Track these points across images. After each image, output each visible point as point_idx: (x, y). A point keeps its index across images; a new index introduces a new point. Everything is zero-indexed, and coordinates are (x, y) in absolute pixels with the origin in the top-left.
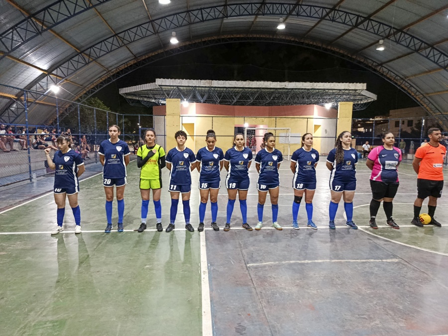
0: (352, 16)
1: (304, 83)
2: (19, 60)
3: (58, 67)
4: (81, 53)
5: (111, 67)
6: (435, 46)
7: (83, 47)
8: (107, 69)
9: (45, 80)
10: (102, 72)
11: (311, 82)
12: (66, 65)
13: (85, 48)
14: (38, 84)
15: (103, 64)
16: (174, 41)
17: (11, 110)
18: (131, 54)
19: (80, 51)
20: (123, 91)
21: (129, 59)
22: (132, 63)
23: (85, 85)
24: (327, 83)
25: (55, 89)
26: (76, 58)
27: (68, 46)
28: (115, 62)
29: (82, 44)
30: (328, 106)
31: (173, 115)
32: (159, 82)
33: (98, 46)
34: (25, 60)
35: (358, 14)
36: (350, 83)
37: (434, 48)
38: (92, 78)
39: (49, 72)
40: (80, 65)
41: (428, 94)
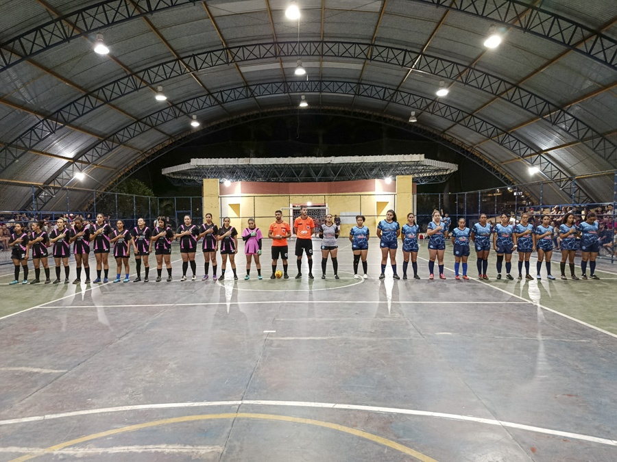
0: (378, 89)
1: (352, 157)
2: (43, 153)
3: (84, 155)
4: (104, 140)
5: (145, 148)
6: (474, 114)
7: (106, 134)
8: (142, 151)
9: (71, 167)
10: (136, 154)
11: (360, 155)
12: (90, 152)
13: (110, 135)
14: (64, 172)
15: (135, 147)
16: (195, 124)
17: (40, 199)
18: (163, 136)
19: (104, 138)
20: (166, 171)
21: (163, 140)
22: (167, 143)
23: (120, 168)
24: (378, 156)
25: (80, 176)
26: (100, 146)
27: (89, 136)
28: (149, 143)
29: (106, 132)
30: (388, 180)
31: (211, 195)
32: (195, 162)
33: (121, 133)
34: (48, 152)
35: (385, 86)
36: (405, 154)
37: (474, 116)
38: (126, 161)
39: (75, 159)
40: (104, 152)
41: (502, 162)
